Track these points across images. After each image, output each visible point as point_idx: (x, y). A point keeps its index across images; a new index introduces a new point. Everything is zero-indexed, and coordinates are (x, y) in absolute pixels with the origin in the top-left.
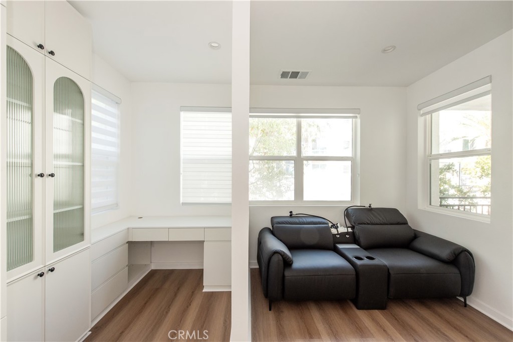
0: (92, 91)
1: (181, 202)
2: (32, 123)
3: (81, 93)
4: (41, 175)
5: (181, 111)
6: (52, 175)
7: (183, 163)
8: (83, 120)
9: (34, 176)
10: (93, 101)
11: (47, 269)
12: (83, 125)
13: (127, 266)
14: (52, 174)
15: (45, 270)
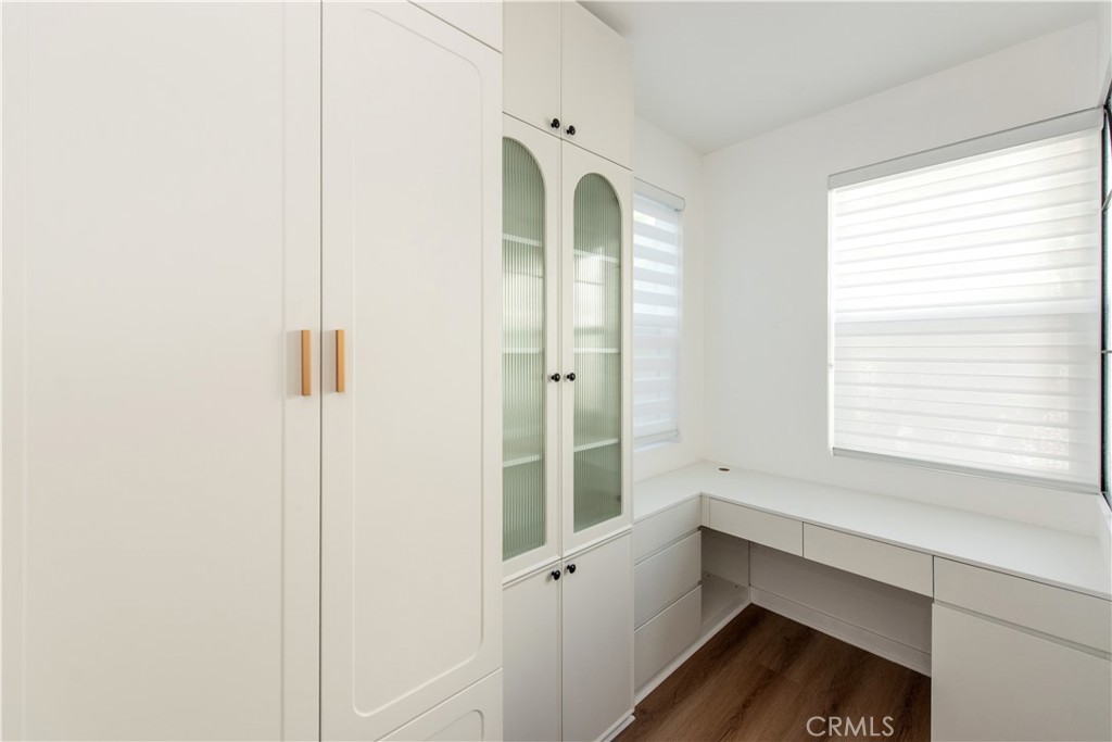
0: (635, 195)
1: (832, 444)
2: (544, 277)
3: (616, 201)
4: (556, 378)
5: (830, 188)
6: (571, 377)
7: (837, 335)
8: (620, 258)
9: (546, 379)
10: (637, 216)
11: (565, 565)
12: (620, 267)
13: (699, 583)
14: (572, 374)
15: (562, 567)
